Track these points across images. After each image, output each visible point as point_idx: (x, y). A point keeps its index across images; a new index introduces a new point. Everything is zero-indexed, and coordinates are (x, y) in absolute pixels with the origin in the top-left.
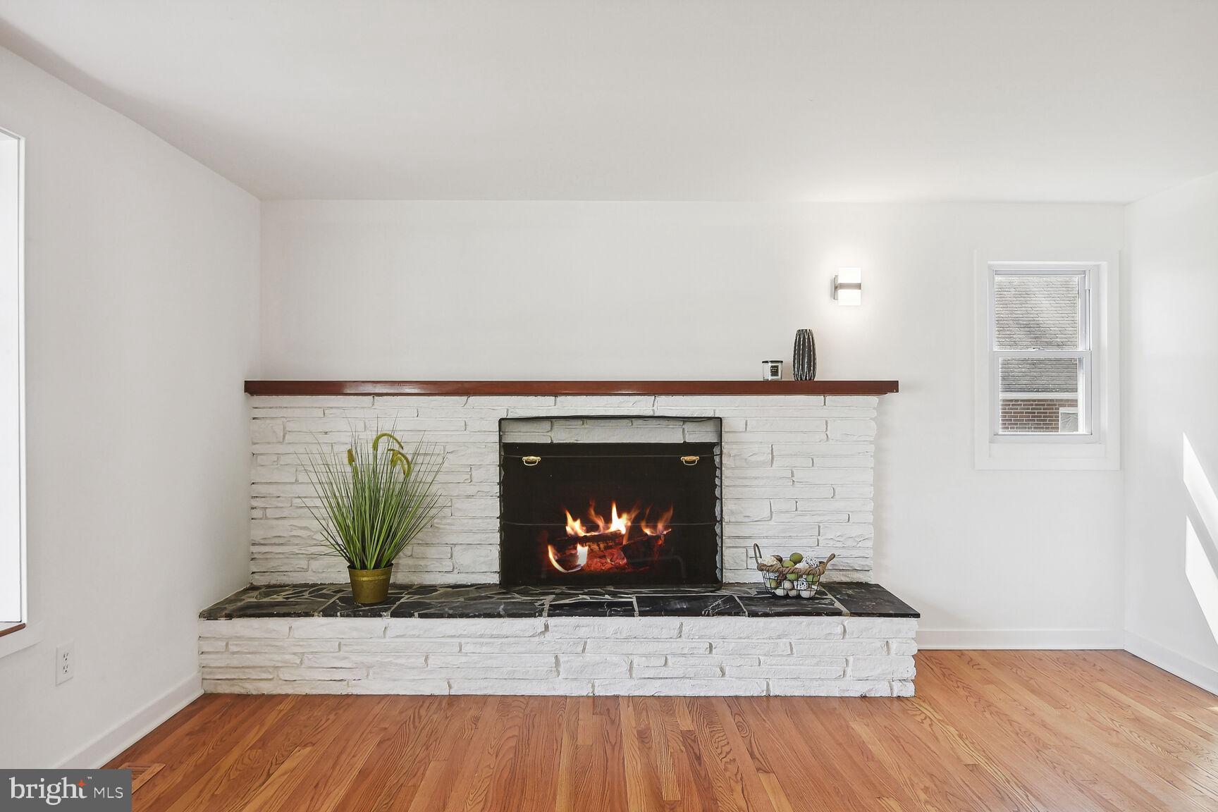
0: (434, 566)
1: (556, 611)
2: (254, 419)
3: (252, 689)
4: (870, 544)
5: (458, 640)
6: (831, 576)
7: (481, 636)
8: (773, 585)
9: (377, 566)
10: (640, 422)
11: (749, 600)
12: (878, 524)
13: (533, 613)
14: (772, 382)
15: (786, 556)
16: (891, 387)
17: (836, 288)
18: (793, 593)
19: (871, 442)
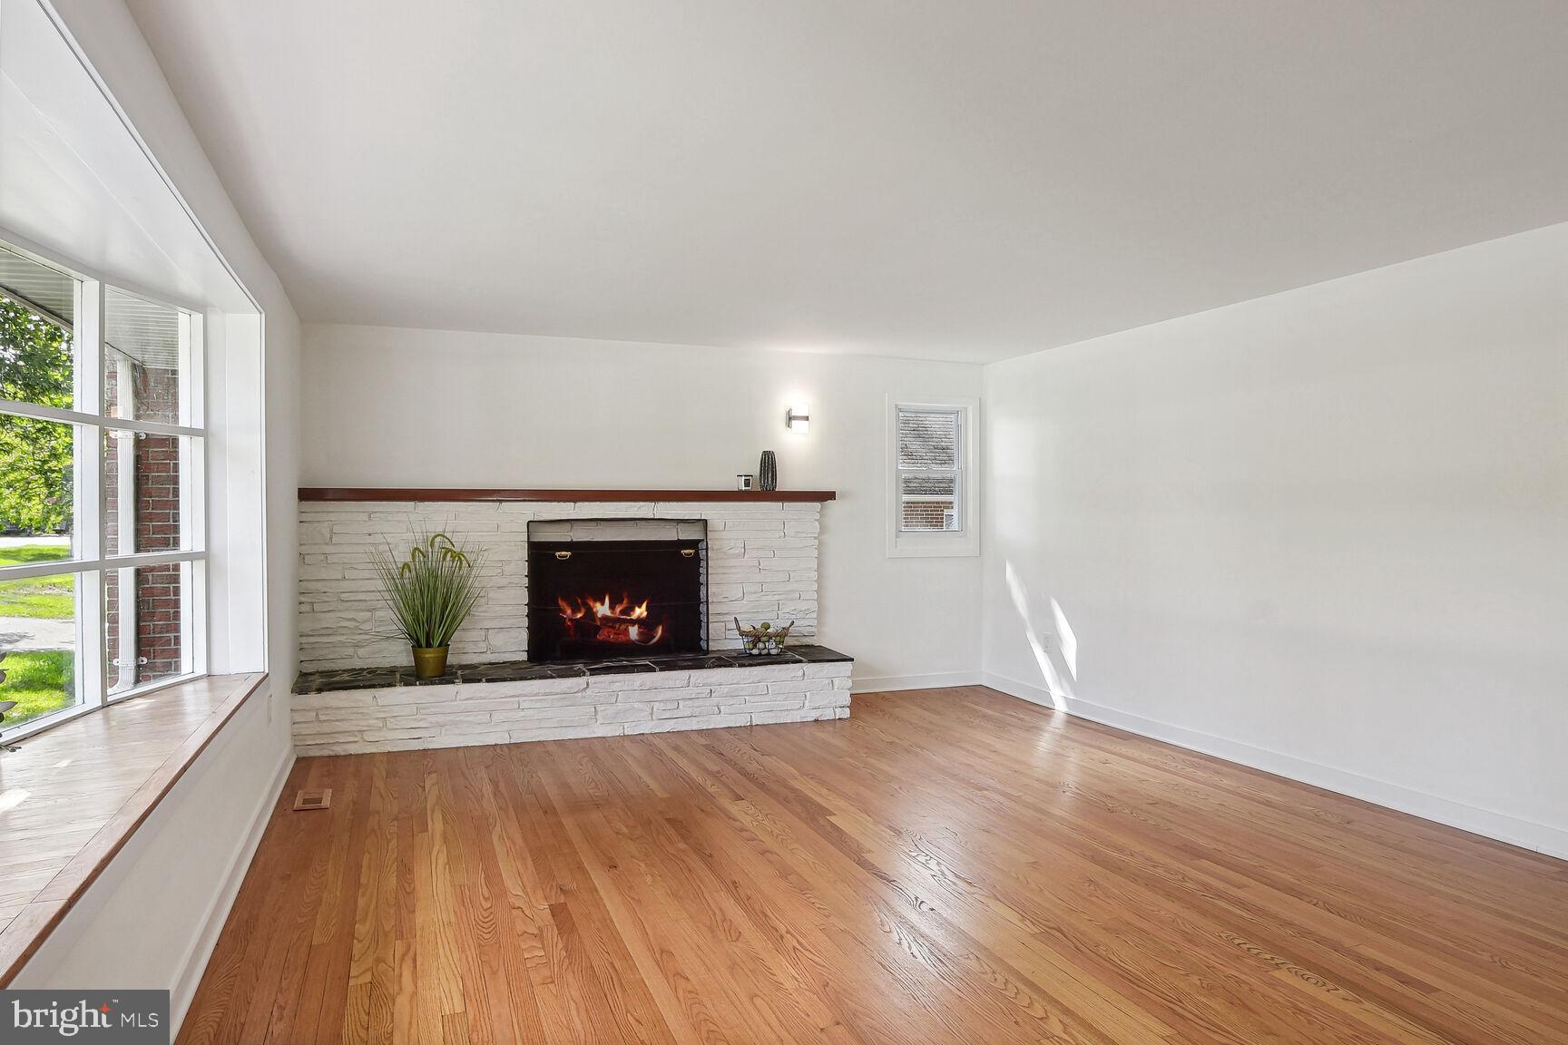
0: (471, 648)
1: (594, 672)
2: (301, 522)
3: (340, 750)
4: (815, 615)
5: (517, 699)
6: (789, 641)
7: (536, 695)
8: (751, 646)
9: (439, 646)
10: (643, 523)
11: (735, 658)
12: (819, 600)
13: (578, 674)
14: (746, 491)
15: (758, 626)
16: (830, 496)
17: (790, 419)
18: (765, 652)
19: (815, 538)
